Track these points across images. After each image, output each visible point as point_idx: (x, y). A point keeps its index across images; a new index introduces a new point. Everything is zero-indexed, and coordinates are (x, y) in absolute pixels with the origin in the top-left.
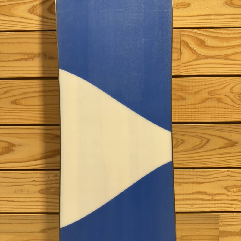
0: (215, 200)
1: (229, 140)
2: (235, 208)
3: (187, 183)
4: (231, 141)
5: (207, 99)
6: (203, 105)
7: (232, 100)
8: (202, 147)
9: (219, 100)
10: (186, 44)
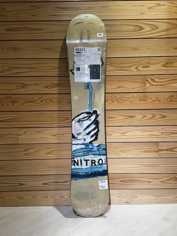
0: (157, 137)
1: (162, 115)
2: (165, 140)
3: (147, 131)
4: (164, 116)
5: (155, 101)
6: (153, 103)
7: (164, 101)
8: (153, 118)
9: (159, 101)
10: (148, 81)
